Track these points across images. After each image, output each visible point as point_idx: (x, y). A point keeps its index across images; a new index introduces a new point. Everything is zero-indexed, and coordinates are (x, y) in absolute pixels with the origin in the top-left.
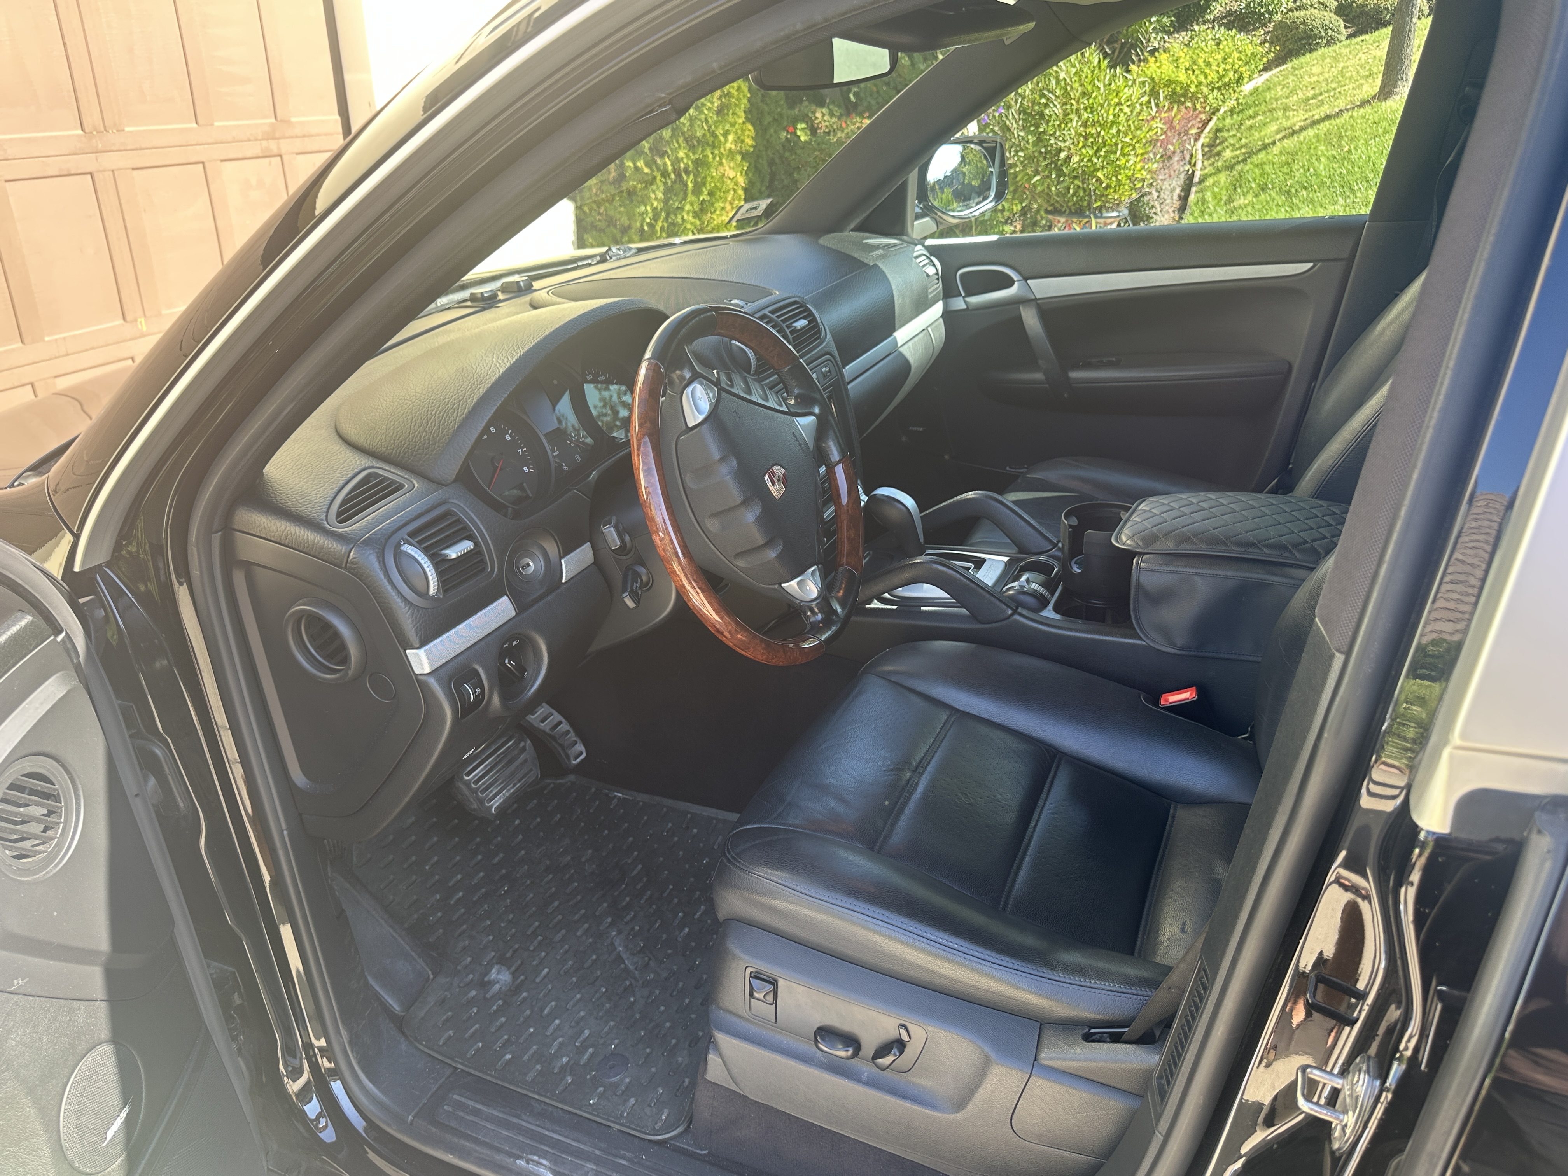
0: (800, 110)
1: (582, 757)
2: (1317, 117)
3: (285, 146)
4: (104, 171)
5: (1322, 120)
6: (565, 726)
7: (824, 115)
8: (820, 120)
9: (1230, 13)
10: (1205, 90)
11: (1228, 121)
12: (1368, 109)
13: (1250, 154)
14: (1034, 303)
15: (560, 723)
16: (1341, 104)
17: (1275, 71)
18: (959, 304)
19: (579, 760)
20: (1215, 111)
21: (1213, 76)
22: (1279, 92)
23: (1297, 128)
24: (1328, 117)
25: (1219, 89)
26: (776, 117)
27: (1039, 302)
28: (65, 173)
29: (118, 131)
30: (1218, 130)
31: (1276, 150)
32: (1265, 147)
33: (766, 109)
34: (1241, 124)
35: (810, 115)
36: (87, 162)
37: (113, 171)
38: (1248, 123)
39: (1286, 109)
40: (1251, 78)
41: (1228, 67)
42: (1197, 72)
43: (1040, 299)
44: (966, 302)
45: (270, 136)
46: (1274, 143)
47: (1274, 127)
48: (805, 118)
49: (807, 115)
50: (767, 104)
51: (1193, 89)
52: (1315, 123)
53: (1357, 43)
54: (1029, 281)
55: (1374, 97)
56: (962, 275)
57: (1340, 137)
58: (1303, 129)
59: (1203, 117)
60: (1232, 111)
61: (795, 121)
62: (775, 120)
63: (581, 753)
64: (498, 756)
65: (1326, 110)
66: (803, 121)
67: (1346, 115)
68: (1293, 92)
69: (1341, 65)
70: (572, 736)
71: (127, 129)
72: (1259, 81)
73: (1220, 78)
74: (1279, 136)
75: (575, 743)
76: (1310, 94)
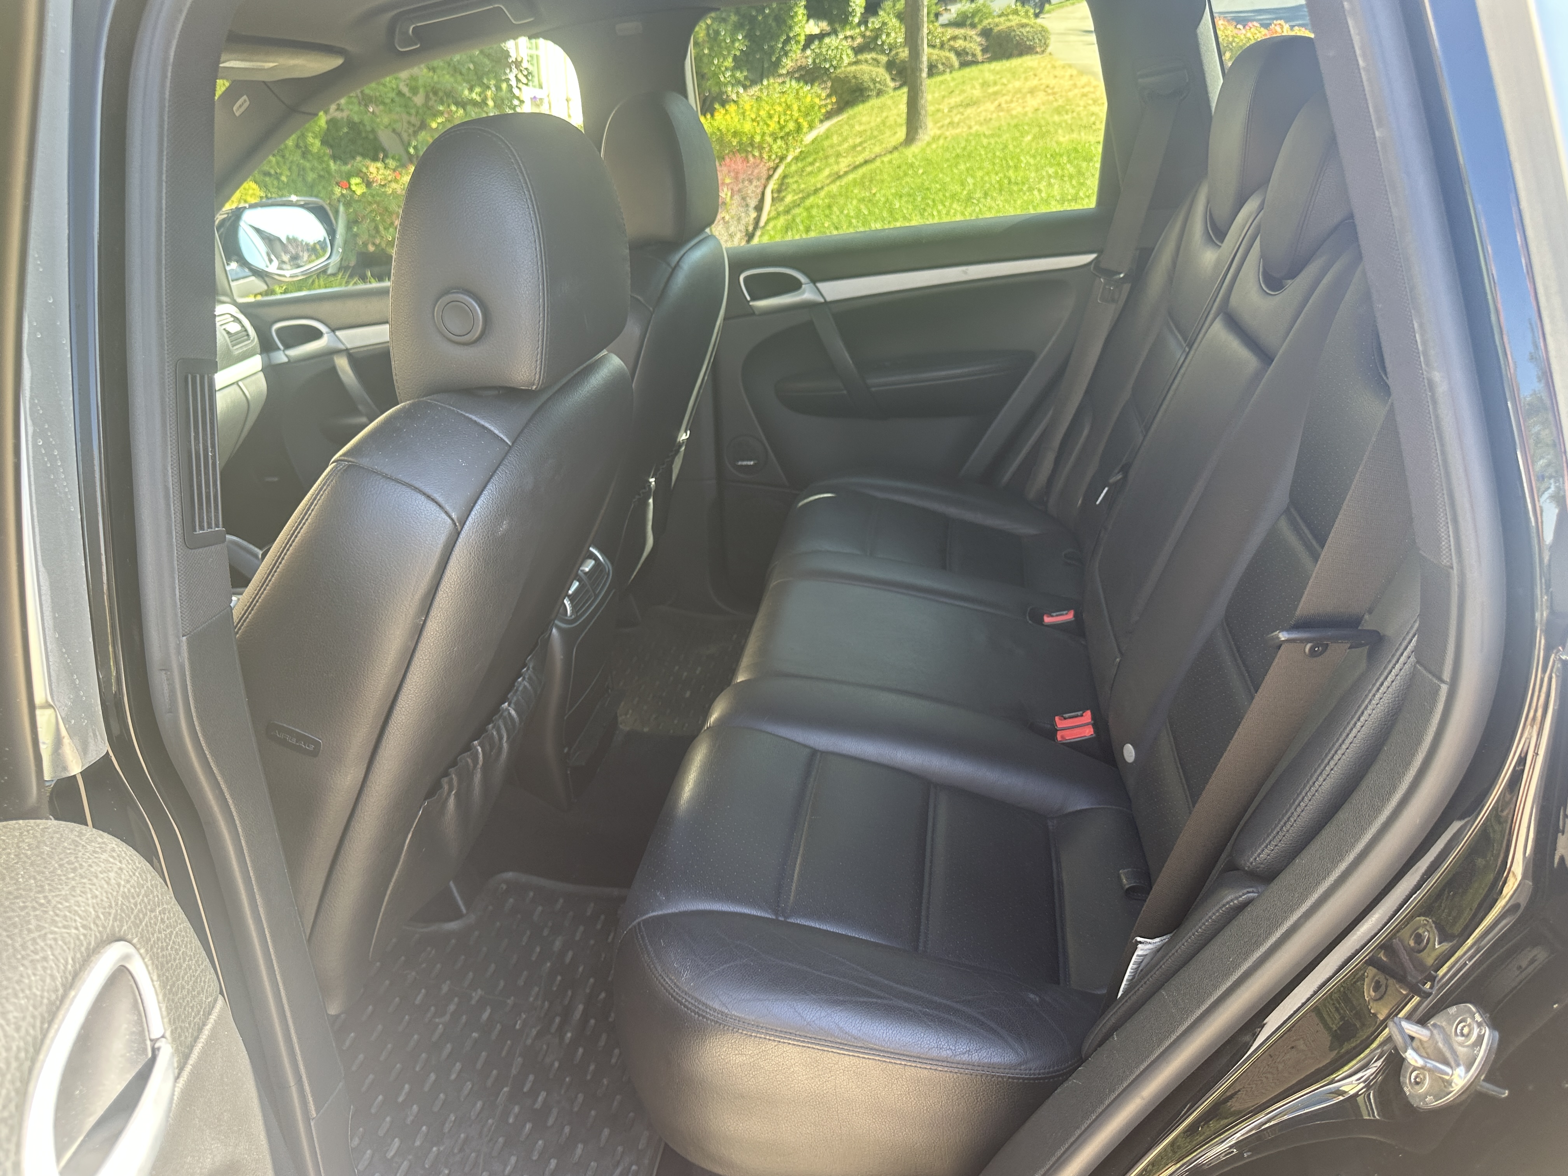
0: (353, 166)
2: (857, 163)
5: (861, 165)
7: (378, 168)
8: (374, 175)
9: (800, 68)
10: (769, 139)
11: (794, 168)
12: (896, 154)
13: (803, 199)
14: (345, 353)
16: (877, 149)
17: (835, 120)
18: (281, 357)
20: (782, 158)
21: (773, 126)
22: (835, 139)
23: (841, 173)
24: (866, 162)
25: (782, 138)
26: (322, 173)
27: (351, 351)
30: (785, 177)
31: (822, 194)
32: (816, 191)
33: (308, 165)
34: (803, 171)
35: (364, 170)
38: (809, 169)
39: (838, 155)
40: (811, 127)
41: (788, 117)
42: (761, 123)
43: (351, 349)
44: (287, 356)
46: (822, 188)
47: (827, 172)
48: (358, 173)
49: (361, 171)
50: (308, 161)
51: (758, 139)
52: (856, 168)
53: (899, 96)
54: (338, 333)
55: (901, 144)
56: (279, 331)
57: (871, 181)
58: (846, 173)
59: (771, 164)
60: (796, 159)
61: (349, 175)
62: (320, 176)
65: (866, 155)
66: (357, 175)
67: (879, 160)
68: (845, 140)
69: (885, 114)
72: (821, 129)
73: (782, 128)
74: (828, 181)
76: (858, 140)
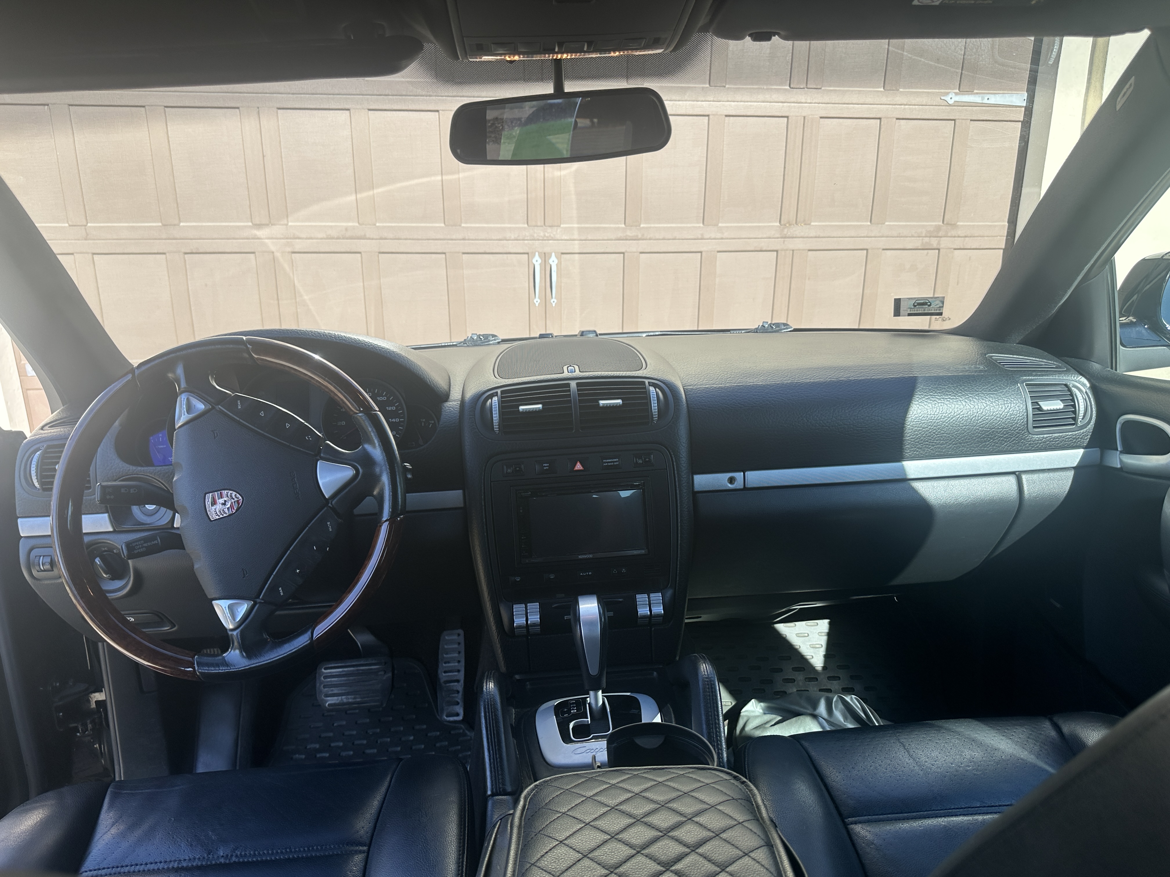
1: (456, 718)
3: (945, 243)
4: (787, 250)
6: (459, 687)
15: (458, 681)
19: (451, 719)
28: (759, 249)
29: (805, 224)
36: (776, 244)
37: (793, 251)
45: (934, 233)
63: (458, 715)
64: (358, 670)
70: (459, 698)
71: (812, 224)
75: (458, 703)
